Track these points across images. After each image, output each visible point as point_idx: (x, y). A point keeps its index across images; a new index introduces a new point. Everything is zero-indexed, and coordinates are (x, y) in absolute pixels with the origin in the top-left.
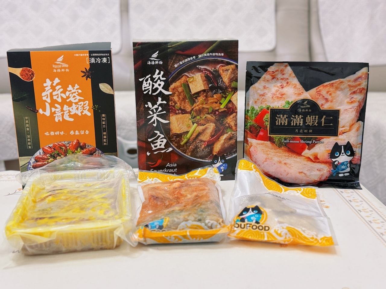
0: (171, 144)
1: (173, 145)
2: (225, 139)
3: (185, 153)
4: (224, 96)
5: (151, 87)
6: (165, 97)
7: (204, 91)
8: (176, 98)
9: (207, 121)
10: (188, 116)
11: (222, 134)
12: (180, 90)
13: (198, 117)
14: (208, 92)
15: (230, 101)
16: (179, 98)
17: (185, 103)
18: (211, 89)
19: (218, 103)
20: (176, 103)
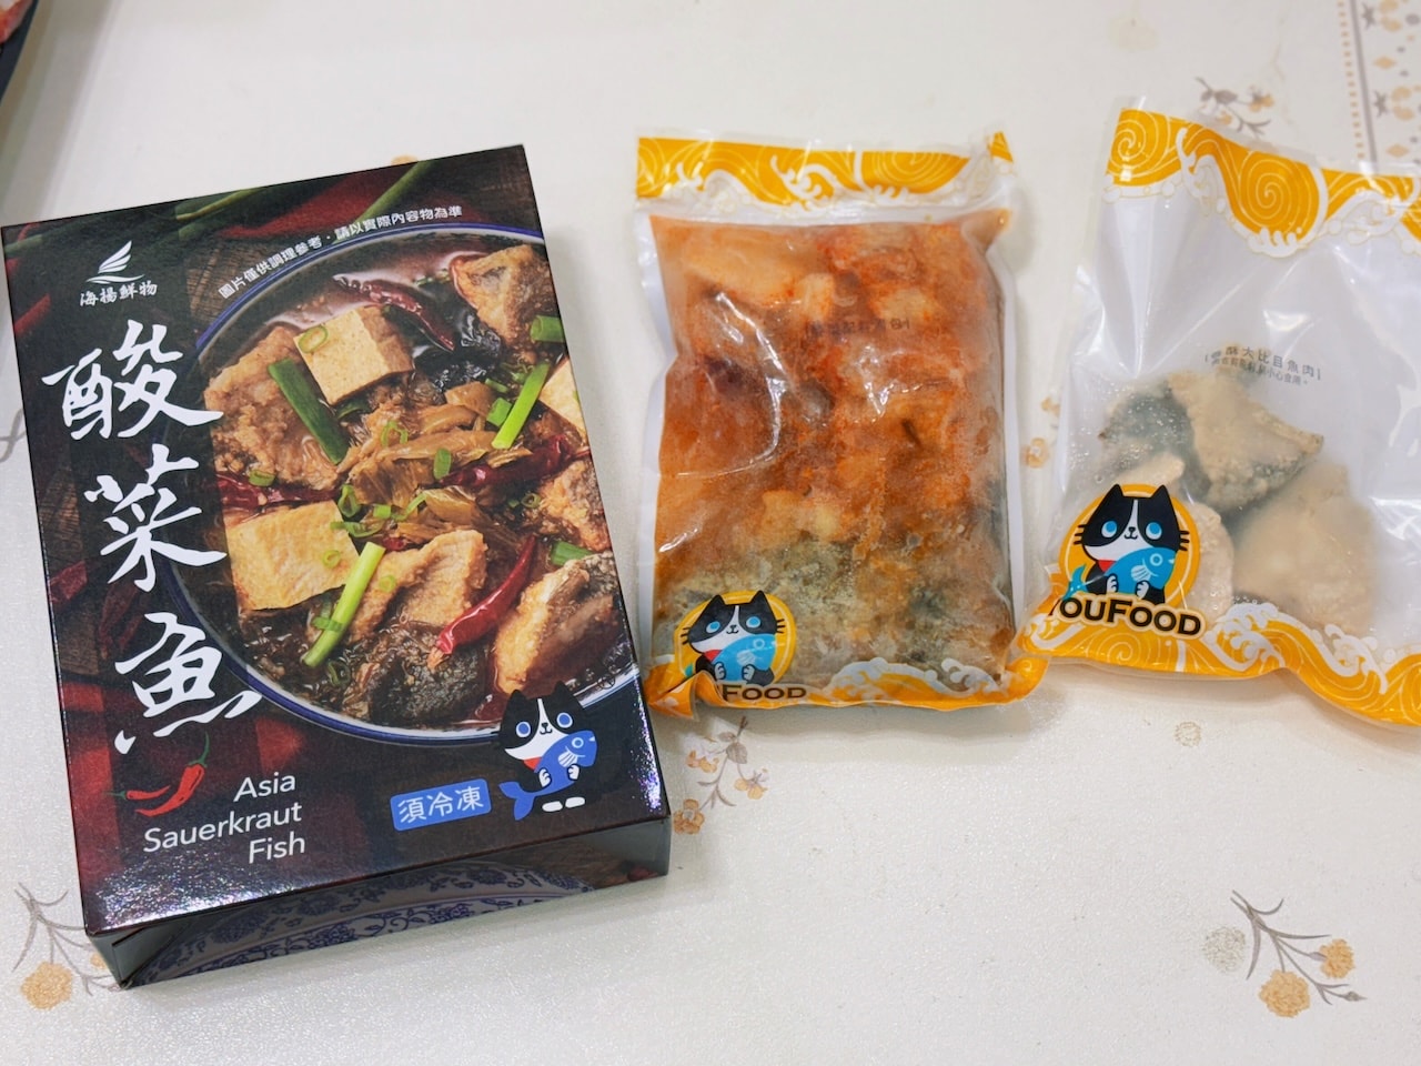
0: (250, 670)
1: (262, 671)
2: (553, 602)
3: (336, 708)
4: (502, 389)
5: (106, 405)
6: (185, 441)
7: (391, 380)
8: (246, 436)
9: (435, 522)
10: (329, 512)
11: (532, 575)
12: (263, 392)
13: (382, 511)
14: (413, 383)
15: (539, 409)
16: (264, 433)
17: (297, 452)
18: (427, 366)
19: (478, 425)
20: (247, 459)
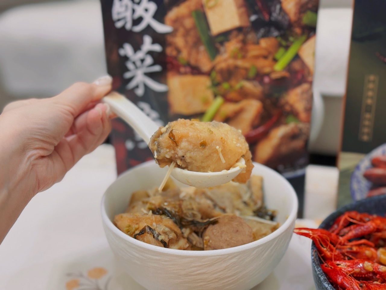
4: (284, 43)
5: (128, 14)
6: (158, 38)
7: (239, 29)
8: (179, 41)
9: (244, 95)
10: (205, 81)
12: (188, 23)
13: (226, 86)
14: (246, 34)
15: (297, 57)
16: (186, 42)
17: (198, 52)
18: (256, 26)
19: (270, 58)
20: (179, 51)
